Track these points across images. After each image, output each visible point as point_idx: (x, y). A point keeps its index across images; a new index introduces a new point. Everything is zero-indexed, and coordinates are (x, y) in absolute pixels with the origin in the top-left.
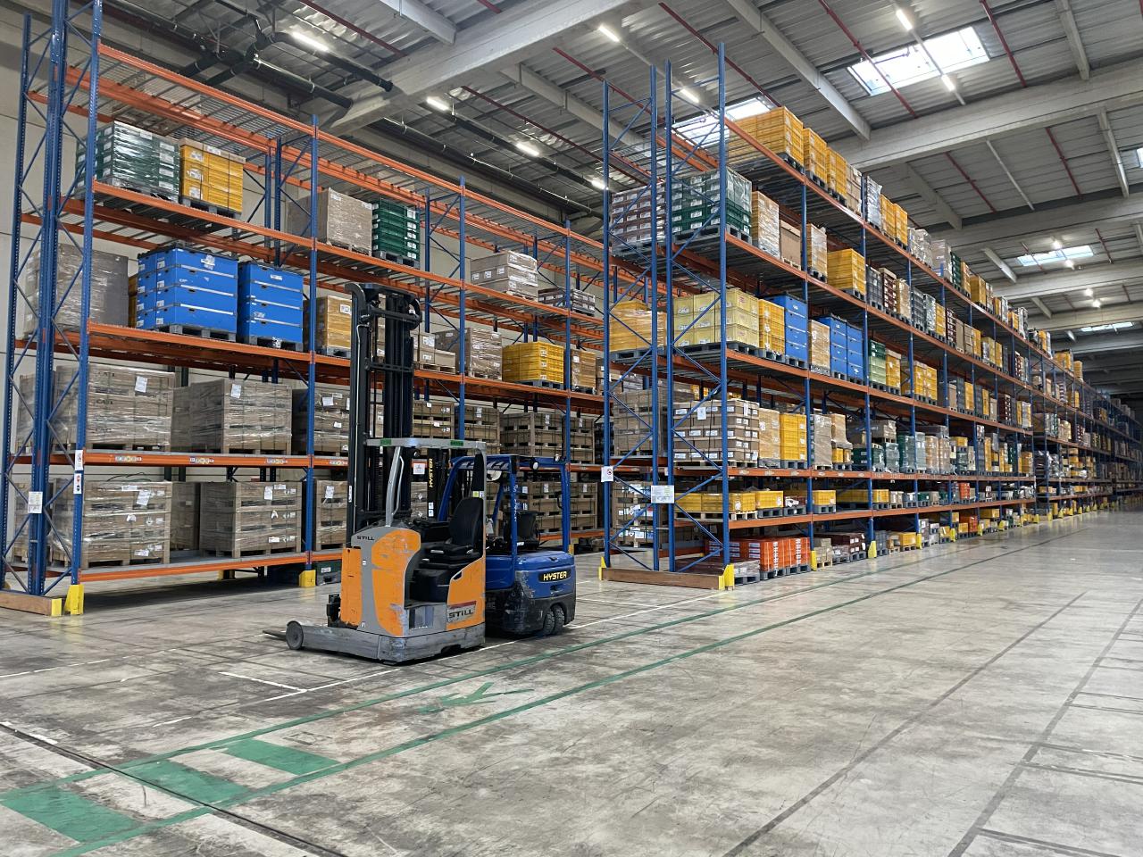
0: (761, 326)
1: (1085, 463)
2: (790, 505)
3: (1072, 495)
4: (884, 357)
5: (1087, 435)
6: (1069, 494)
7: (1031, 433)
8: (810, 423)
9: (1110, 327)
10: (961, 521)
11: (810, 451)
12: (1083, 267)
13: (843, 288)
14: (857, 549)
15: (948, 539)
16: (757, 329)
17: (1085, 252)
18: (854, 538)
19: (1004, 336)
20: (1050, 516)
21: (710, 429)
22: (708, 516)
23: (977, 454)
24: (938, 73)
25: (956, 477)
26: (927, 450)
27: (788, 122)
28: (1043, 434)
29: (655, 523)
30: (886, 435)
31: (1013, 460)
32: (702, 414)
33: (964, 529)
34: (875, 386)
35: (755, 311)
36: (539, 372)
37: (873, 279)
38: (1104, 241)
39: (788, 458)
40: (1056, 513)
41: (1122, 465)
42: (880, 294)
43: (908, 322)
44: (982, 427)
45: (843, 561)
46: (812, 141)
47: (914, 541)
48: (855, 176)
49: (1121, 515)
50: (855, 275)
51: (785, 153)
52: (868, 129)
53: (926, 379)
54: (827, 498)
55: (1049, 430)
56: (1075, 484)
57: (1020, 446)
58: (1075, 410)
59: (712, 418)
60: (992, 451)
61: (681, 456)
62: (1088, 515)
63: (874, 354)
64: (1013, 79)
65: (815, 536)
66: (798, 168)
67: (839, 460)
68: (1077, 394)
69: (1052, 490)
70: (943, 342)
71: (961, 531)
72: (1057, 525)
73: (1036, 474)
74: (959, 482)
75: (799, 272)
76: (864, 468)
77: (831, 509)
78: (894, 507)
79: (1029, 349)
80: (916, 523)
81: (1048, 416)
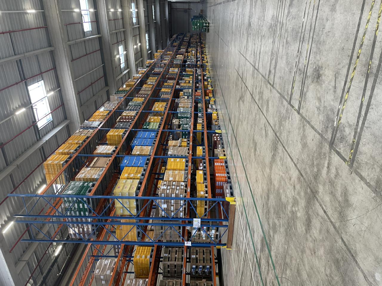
0: (131, 179)
1: (190, 51)
2: (202, 167)
3: (200, 56)
4: (149, 123)
5: (181, 50)
6: (200, 57)
7: (180, 69)
8: (172, 156)
9: (147, 41)
10: (208, 96)
11: (182, 157)
12: (126, 49)
13: (121, 138)
14: (218, 137)
15: (214, 101)
16: (132, 180)
17: (121, 48)
18: (214, 139)
19: (147, 76)
20: (206, 64)
21: (171, 203)
22: (206, 205)
23: (186, 89)
24: (46, 98)
25: (194, 97)
26: (183, 107)
27: (50, 162)
28: (180, 64)
29: (208, 226)
30: (177, 123)
31: (188, 76)
32: (164, 206)
33: (211, 95)
34: (159, 127)
35: (124, 181)
36: (146, 259)
37: (120, 126)
38: (118, 42)
39: (184, 168)
40: (206, 62)
41: (191, 39)
42: (126, 123)
43: (137, 113)
44: (177, 86)
45: (223, 144)
46: (61, 151)
47: (215, 114)
48: (79, 132)
49: (207, 40)
50: (117, 134)
51: (63, 164)
52: (66, 121)
53: (159, 107)
54: (200, 150)
55: (179, 62)
56: (197, 55)
57: (184, 73)
58: (173, 53)
59: (167, 202)
60: (185, 83)
61: (182, 215)
62: (207, 51)
63: (148, 127)
64: (52, 73)
65: (213, 156)
66: (70, 158)
67: (185, 144)
68: (168, 52)
69: (199, 63)
70: (146, 99)
71: (212, 96)
72: (210, 62)
73: (193, 68)
74: (195, 96)
75: (112, 159)
76: (189, 133)
77: (204, 149)
78: (203, 122)
79: (152, 67)
80: (209, 113)
81: (174, 63)
